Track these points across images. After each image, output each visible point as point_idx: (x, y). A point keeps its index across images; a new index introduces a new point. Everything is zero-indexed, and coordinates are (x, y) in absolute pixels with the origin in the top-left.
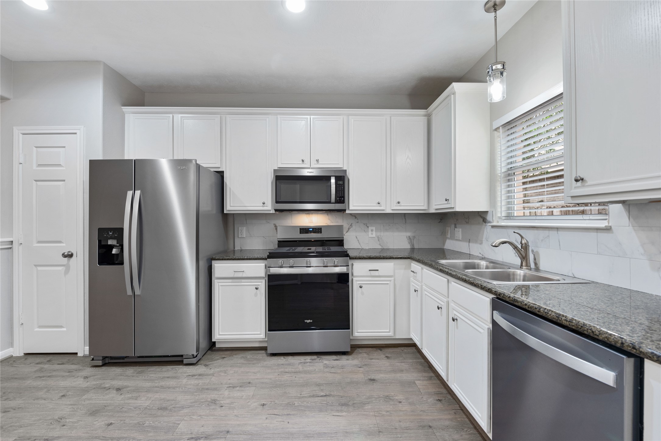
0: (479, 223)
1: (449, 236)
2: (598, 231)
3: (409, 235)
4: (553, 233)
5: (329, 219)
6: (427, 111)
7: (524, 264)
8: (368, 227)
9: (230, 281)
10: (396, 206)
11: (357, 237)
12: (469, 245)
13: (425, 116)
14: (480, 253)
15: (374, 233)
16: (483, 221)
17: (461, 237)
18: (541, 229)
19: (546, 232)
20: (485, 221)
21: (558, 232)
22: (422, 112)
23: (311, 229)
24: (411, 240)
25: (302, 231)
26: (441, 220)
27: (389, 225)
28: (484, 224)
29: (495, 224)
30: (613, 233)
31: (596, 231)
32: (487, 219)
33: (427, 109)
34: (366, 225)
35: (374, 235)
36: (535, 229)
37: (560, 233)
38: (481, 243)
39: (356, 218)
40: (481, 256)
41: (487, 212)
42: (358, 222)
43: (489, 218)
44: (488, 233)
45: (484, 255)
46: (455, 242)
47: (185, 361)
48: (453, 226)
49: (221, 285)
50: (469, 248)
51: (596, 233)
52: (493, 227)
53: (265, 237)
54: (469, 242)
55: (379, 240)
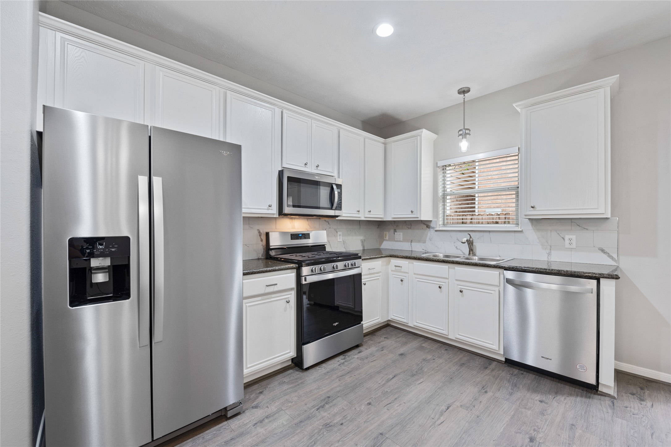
0: (422, 229)
1: (387, 238)
2: (515, 232)
3: (362, 239)
4: (485, 234)
5: (309, 225)
6: (385, 141)
7: (471, 253)
8: (337, 232)
9: (260, 298)
10: (368, 214)
11: (329, 241)
12: (411, 244)
13: (383, 143)
14: (423, 249)
15: (341, 237)
16: (427, 227)
17: (402, 239)
18: (478, 232)
19: (482, 234)
20: (428, 227)
21: (490, 233)
22: (382, 140)
23: (301, 235)
24: (363, 242)
25: (293, 237)
26: (378, 226)
27: (351, 230)
28: (428, 229)
29: (437, 229)
30: (523, 233)
31: (514, 232)
32: (430, 226)
33: (385, 139)
34: (336, 231)
35: (341, 240)
36: (473, 232)
37: (491, 234)
38: (425, 242)
39: (329, 224)
40: (424, 251)
41: (431, 221)
42: (330, 228)
43: (432, 225)
44: (431, 235)
45: (427, 250)
46: (394, 243)
47: (229, 414)
48: (392, 231)
49: (250, 306)
50: (411, 247)
51: (514, 234)
52: (436, 231)
53: (248, 245)
54: (411, 242)
55: (344, 244)
